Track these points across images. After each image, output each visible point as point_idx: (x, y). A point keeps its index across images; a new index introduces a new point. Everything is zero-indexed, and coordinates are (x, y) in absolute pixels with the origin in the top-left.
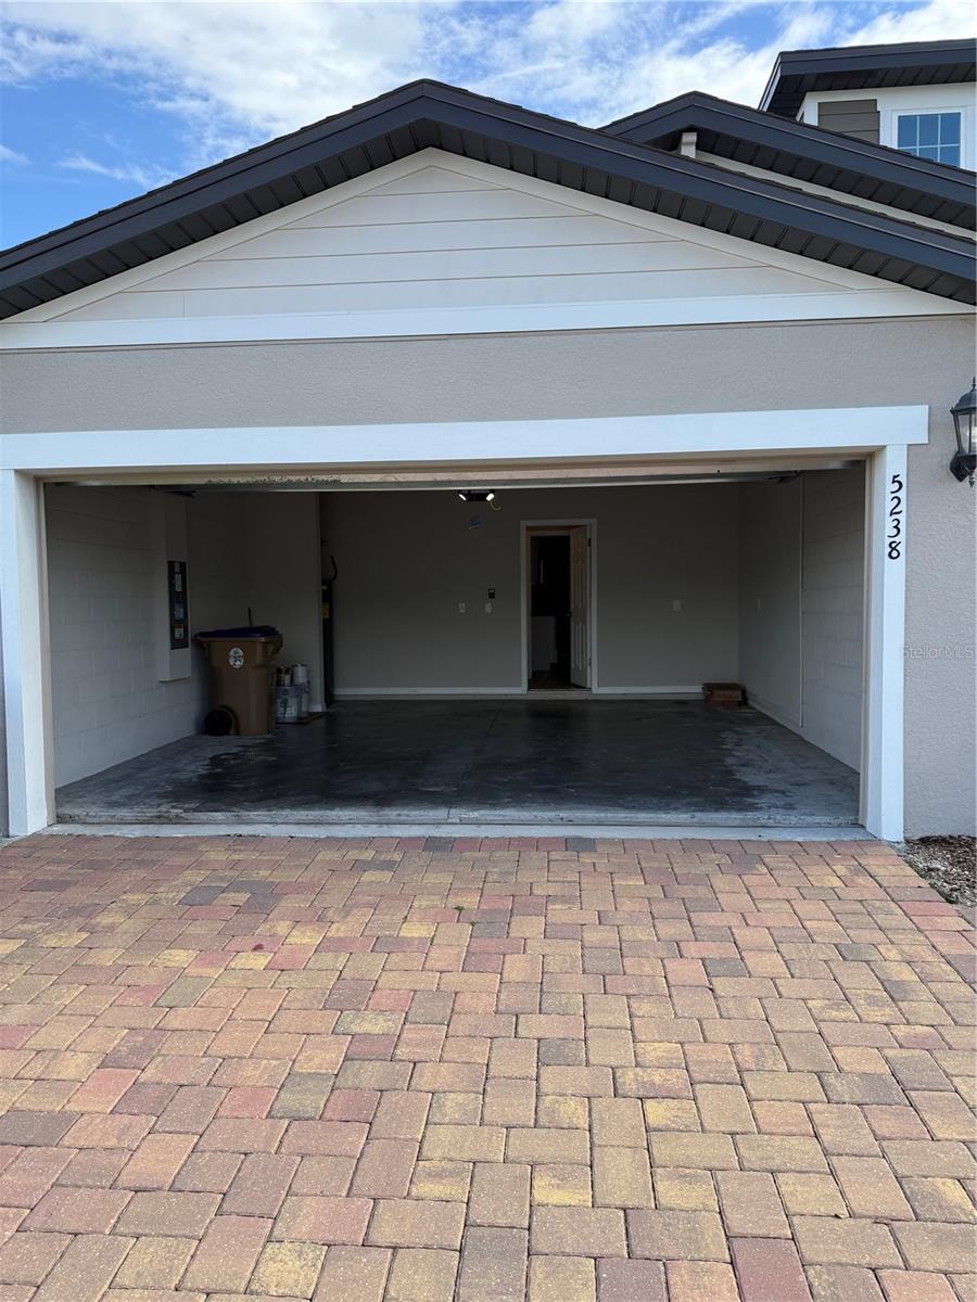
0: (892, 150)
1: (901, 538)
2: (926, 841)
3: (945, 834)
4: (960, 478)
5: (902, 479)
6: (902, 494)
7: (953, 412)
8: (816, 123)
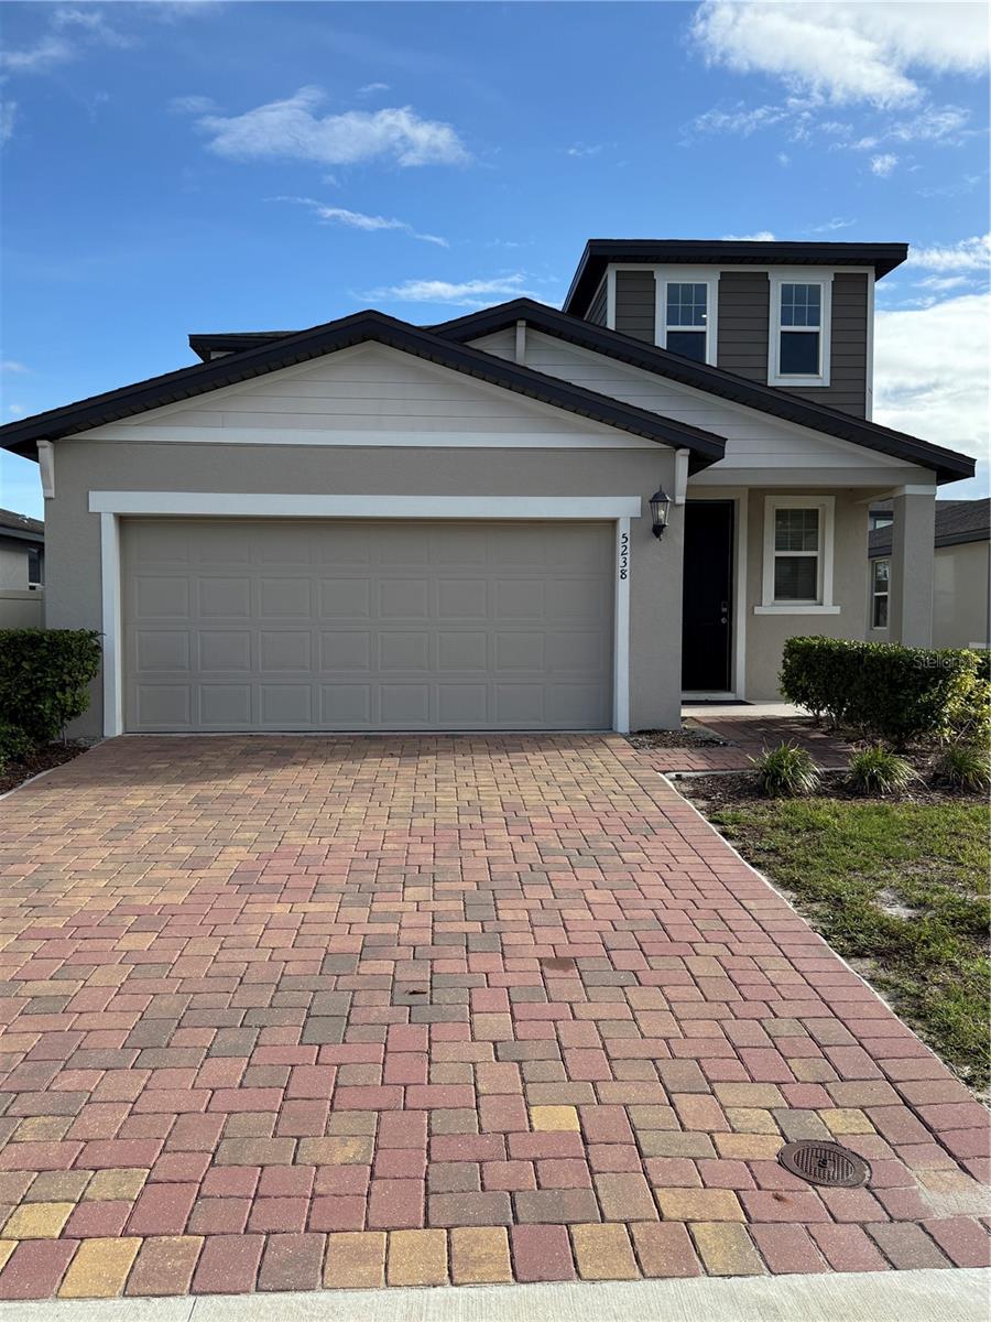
0: (663, 350)
1: (627, 568)
2: (641, 733)
3: (651, 728)
4: (658, 536)
5: (628, 536)
6: (628, 544)
7: (651, 502)
8: (613, 329)
